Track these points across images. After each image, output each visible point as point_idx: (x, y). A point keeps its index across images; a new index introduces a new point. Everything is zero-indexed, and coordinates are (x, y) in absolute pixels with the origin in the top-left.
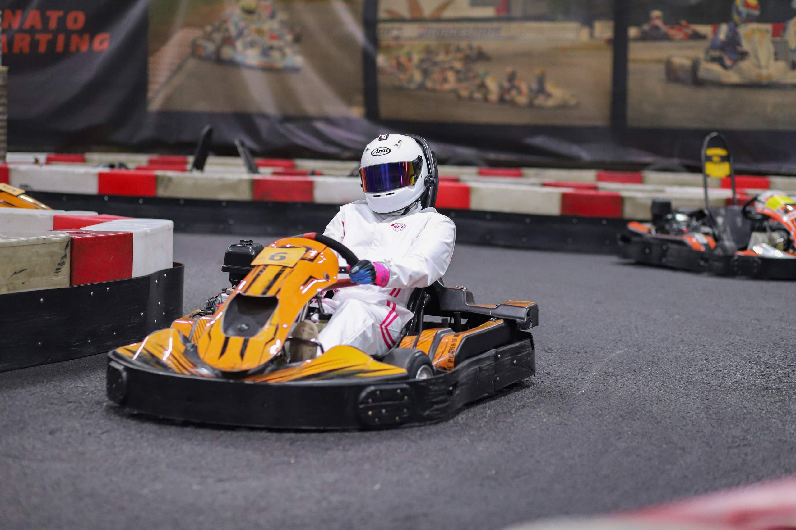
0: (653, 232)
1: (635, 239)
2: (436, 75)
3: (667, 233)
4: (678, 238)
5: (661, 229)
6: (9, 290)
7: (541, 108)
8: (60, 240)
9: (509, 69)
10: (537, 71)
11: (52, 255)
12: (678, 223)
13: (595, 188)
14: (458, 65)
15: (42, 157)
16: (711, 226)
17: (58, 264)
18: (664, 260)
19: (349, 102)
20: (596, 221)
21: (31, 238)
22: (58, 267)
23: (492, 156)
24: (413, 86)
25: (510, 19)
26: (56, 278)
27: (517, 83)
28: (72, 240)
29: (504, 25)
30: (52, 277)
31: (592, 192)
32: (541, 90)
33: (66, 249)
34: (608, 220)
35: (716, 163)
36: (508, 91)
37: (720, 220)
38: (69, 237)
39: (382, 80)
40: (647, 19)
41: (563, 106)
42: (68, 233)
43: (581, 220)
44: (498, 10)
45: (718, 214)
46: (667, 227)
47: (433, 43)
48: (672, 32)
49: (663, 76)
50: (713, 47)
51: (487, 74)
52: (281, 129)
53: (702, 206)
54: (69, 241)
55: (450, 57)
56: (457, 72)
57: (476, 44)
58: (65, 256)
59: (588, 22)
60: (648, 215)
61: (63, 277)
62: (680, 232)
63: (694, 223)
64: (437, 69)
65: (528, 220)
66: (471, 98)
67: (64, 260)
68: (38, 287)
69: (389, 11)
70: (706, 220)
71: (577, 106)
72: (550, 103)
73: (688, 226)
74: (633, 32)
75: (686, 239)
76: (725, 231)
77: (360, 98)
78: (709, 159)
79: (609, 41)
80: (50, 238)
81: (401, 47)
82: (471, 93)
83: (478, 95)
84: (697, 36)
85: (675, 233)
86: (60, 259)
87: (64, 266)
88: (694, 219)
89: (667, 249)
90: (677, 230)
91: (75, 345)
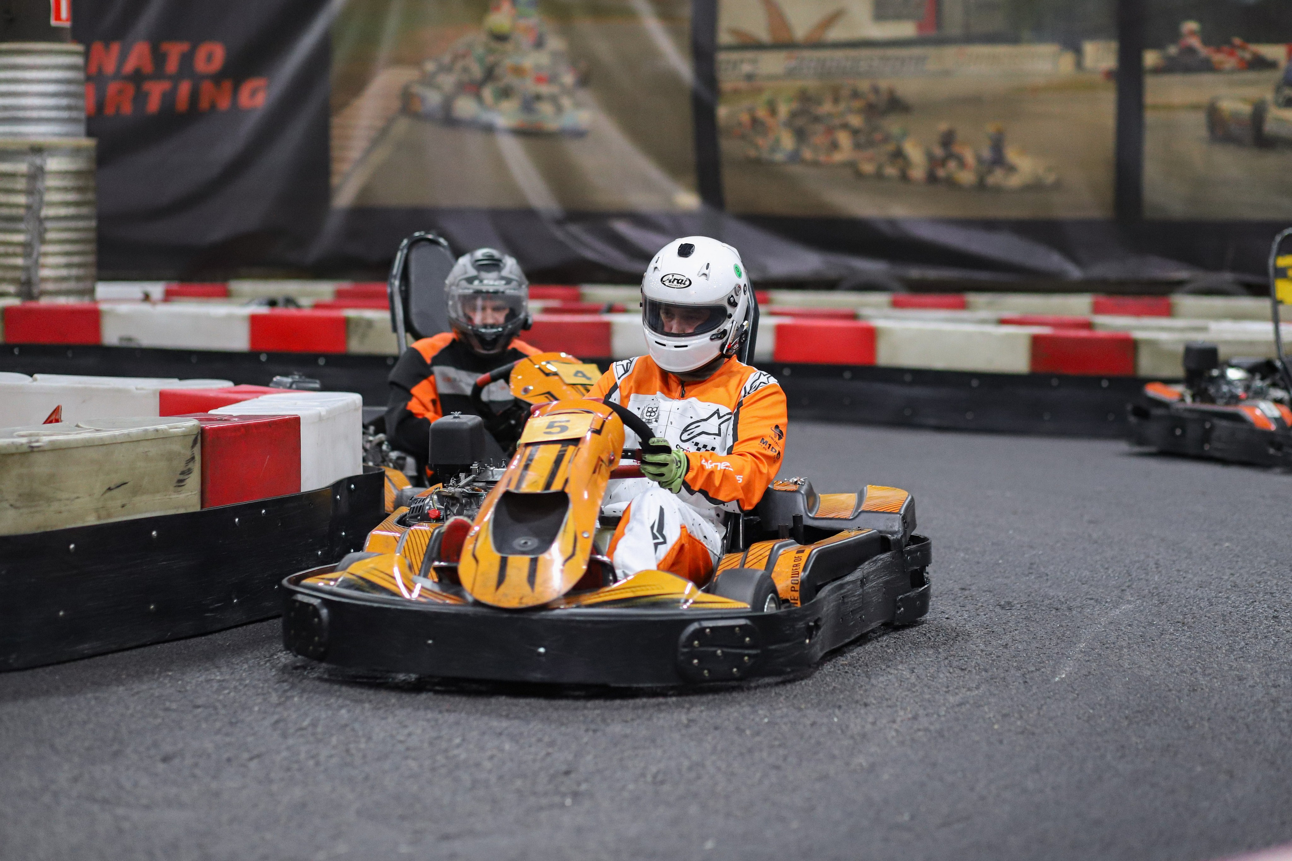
0: (1189, 400)
1: (1157, 412)
2: (819, 138)
3: (1212, 400)
4: (1230, 409)
5: (1200, 394)
6: (99, 518)
7: (998, 190)
8: (184, 432)
9: (943, 126)
10: (990, 128)
11: (170, 457)
12: (1230, 383)
13: (1088, 326)
14: (856, 121)
15: (157, 289)
16: (1285, 387)
17: (179, 473)
18: (1207, 447)
20: (1092, 382)
21: (134, 430)
22: (182, 477)
23: (915, 273)
24: (779, 157)
25: (942, 41)
26: (178, 496)
27: (957, 149)
28: (203, 431)
29: (931, 52)
30: (170, 495)
31: (1083, 333)
32: (998, 160)
33: (193, 447)
34: (1110, 379)
36: (943, 162)
38: (198, 426)
39: (728, 146)
40: (1175, 36)
41: (1035, 187)
42: (196, 420)
43: (1065, 380)
44: (921, 27)
46: (1212, 390)
47: (811, 84)
48: (1218, 58)
49: (1203, 132)
50: (1289, 82)
51: (905, 134)
52: (559, 234)
53: (1272, 353)
54: (198, 433)
55: (842, 106)
56: (855, 132)
57: (884, 84)
58: (193, 458)
59: (1072, 43)
60: (1179, 371)
61: (189, 493)
62: (1234, 399)
63: (1258, 383)
64: (819, 128)
65: (975, 383)
66: (879, 176)
67: (190, 466)
68: (146, 512)
69: (735, 32)
70: (1278, 377)
71: (1057, 186)
72: (1014, 181)
73: (1247, 388)
74: (1151, 58)
75: (1244, 410)
78: (1281, 273)
79: (1109, 74)
80: (165, 430)
81: (759, 91)
82: (880, 167)
83: (891, 171)
84: (1261, 64)
85: (1225, 401)
86: (183, 464)
87: (190, 475)
88: (1258, 376)
89: (1212, 428)
90: (1228, 395)
91: (211, 607)
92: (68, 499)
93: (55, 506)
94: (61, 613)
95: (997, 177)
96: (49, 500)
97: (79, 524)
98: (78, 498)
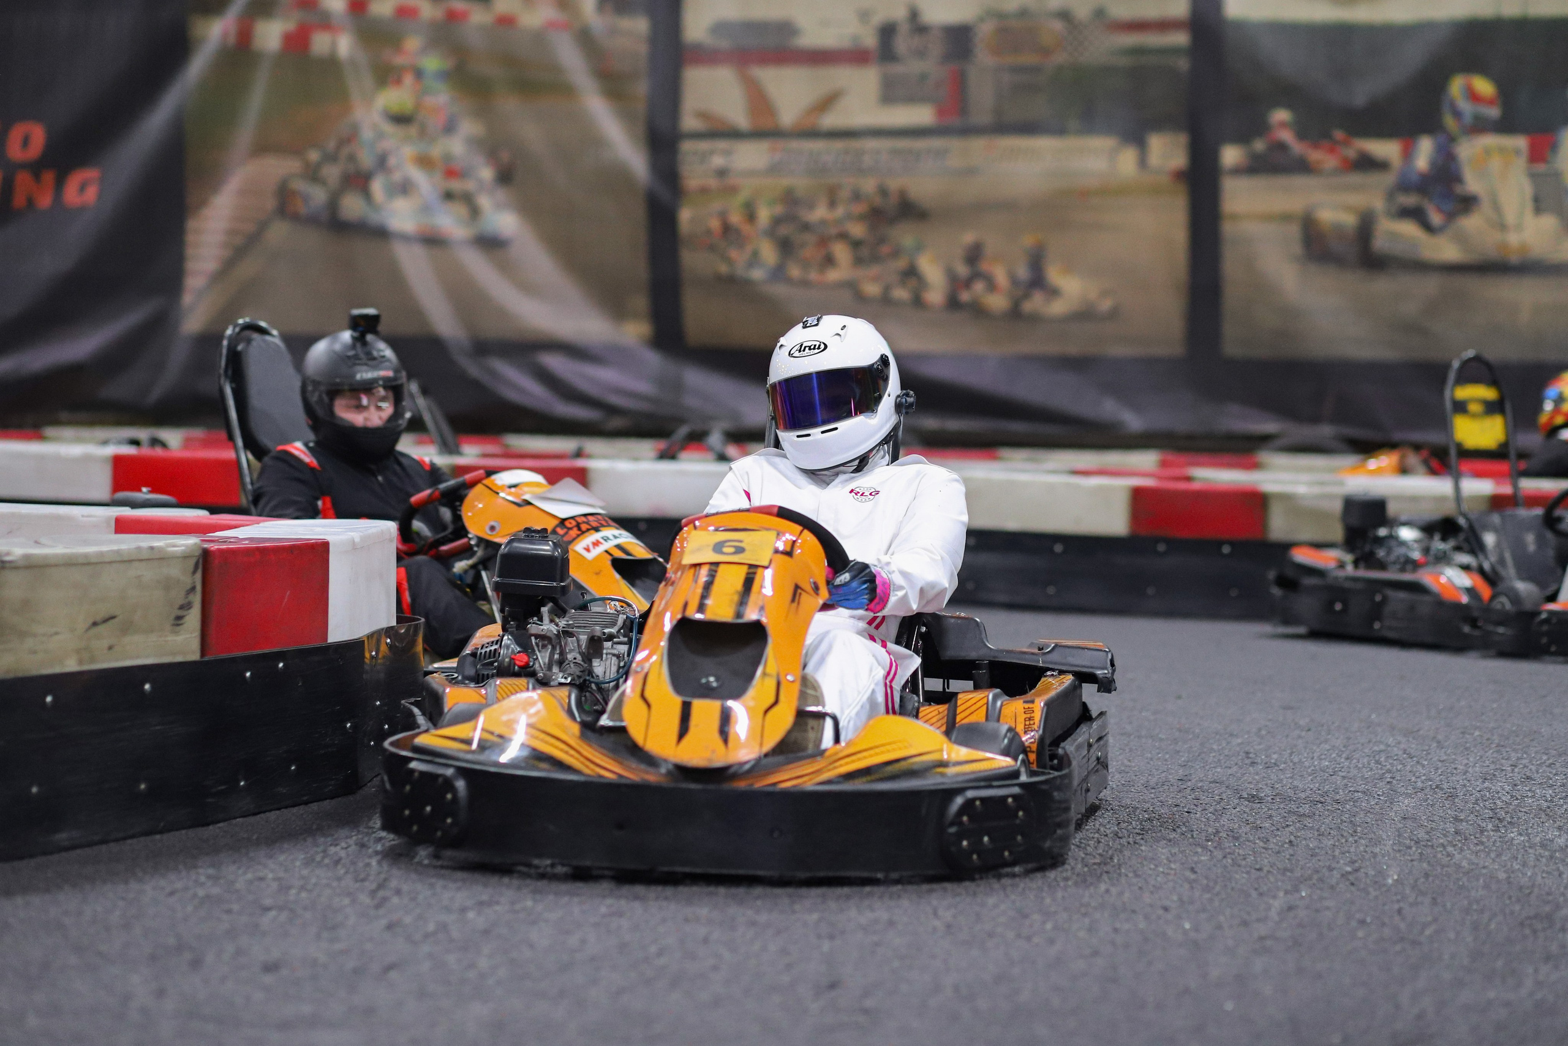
0: (1350, 567)
1: (1309, 581)
2: (808, 251)
3: (1382, 566)
4: (1407, 577)
5: (1366, 559)
6: (81, 663)
7: (1035, 319)
8: (184, 550)
9: (968, 238)
10: (1028, 240)
11: (167, 584)
12: (1403, 543)
14: (857, 230)
16: (1472, 552)
17: (178, 607)
18: (1377, 625)
19: (617, 310)
20: (1208, 548)
21: (124, 547)
22: (180, 613)
23: (931, 423)
24: (758, 274)
25: (967, 131)
26: (175, 638)
27: (984, 266)
28: (206, 552)
29: (954, 144)
30: (165, 636)
32: (1038, 281)
33: (194, 572)
34: (1232, 543)
35: (1474, 416)
36: (968, 283)
37: (1489, 539)
38: (198, 546)
39: (692, 261)
40: (1260, 127)
41: (1085, 315)
43: (1175, 545)
44: (941, 112)
45: (1486, 527)
46: (1381, 553)
47: (800, 183)
48: (1316, 156)
49: (1297, 249)
50: (1404, 186)
51: (919, 248)
52: (473, 370)
53: (1451, 509)
54: (200, 556)
55: (840, 211)
56: (856, 244)
57: (894, 184)
59: (1136, 137)
60: (1335, 532)
61: (188, 636)
62: (1411, 565)
63: (1438, 546)
64: (810, 238)
65: (1058, 547)
66: (886, 300)
67: (191, 597)
68: (138, 657)
69: (703, 115)
70: (1462, 536)
71: (1114, 314)
72: (1057, 308)
73: (1426, 551)
74: (1231, 155)
75: (1425, 577)
76: (1502, 561)
77: (641, 302)
78: (1461, 407)
79: (1178, 175)
80: (163, 548)
81: (733, 190)
82: (887, 289)
83: (901, 294)
84: (1367, 164)
85: (1398, 566)
86: (183, 593)
87: (190, 611)
88: (1437, 537)
89: (1385, 599)
90: (1402, 560)
91: (214, 790)
92: (44, 635)
93: (30, 643)
94: (34, 790)
95: (1036, 303)
96: (23, 635)
97: (57, 669)
98: (56, 633)
